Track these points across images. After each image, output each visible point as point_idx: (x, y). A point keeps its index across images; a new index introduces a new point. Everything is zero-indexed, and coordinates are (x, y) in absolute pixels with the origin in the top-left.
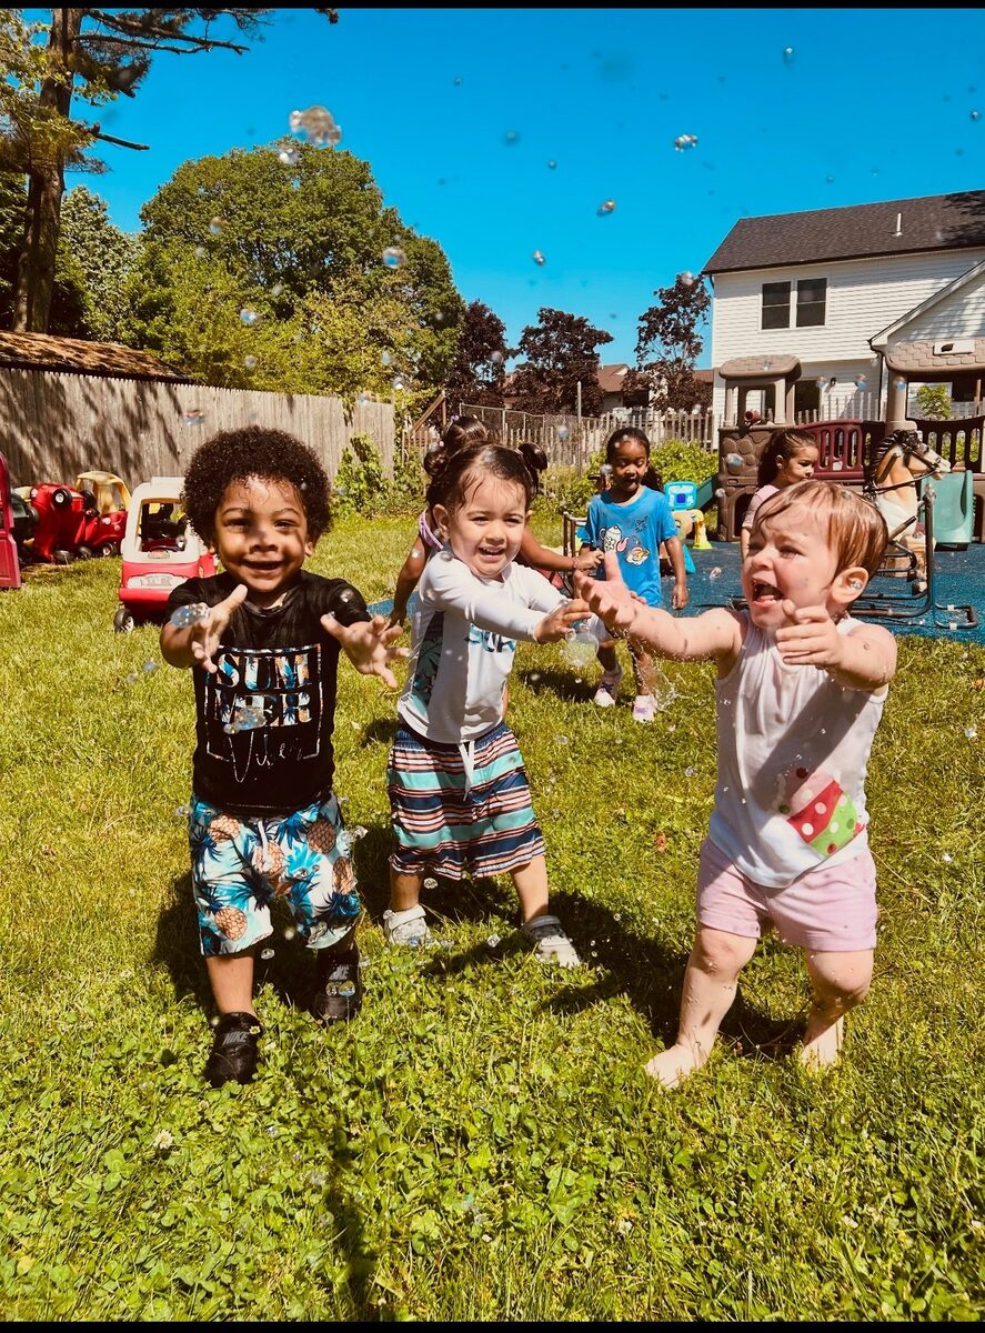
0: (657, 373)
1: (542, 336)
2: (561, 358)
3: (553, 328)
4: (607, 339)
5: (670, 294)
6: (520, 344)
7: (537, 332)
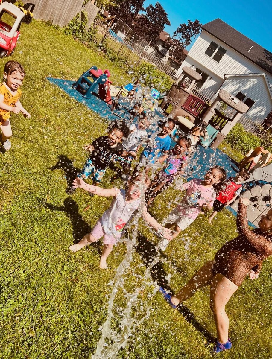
0: (175, 43)
1: (154, 10)
2: (155, 20)
3: (158, 10)
4: (169, 24)
5: (191, 24)
6: (147, 8)
7: (153, 8)
